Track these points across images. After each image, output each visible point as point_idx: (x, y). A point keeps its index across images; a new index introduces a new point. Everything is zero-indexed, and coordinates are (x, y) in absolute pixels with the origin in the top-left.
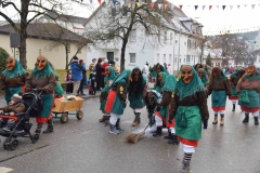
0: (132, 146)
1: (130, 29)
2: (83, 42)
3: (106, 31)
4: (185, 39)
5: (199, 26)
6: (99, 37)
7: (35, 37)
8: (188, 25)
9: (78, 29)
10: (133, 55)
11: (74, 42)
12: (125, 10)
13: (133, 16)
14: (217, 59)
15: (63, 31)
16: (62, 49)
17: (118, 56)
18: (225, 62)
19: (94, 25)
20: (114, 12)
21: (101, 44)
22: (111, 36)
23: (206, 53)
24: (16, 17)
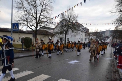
1: (67, 31)
2: (53, 35)
3: (60, 32)
4: (84, 34)
5: (88, 30)
6: (58, 33)
7: (39, 34)
8: (85, 30)
9: (52, 31)
10: (68, 39)
11: (50, 35)
12: (65, 25)
13: (68, 27)
15: (47, 32)
16: (47, 38)
17: (64, 39)
19: (56, 30)
20: (62, 26)
21: (58, 36)
22: (61, 33)
23: (91, 38)
24: (33, 28)
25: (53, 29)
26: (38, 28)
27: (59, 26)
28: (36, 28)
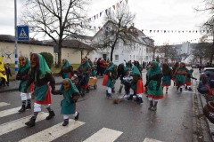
0: (117, 106)
1: (115, 42)
2: (90, 49)
3: (102, 43)
4: (145, 48)
5: (152, 41)
6: (99, 46)
7: (66, 47)
8: (147, 40)
9: (88, 42)
10: (117, 56)
11: (86, 49)
12: (113, 32)
13: (117, 36)
14: (162, 58)
15: (80, 43)
16: (79, 53)
17: (109, 56)
18: (166, 60)
19: (96, 40)
20: (107, 34)
21: (99, 50)
22: (105, 46)
23: (156, 55)
24: (56, 36)
25: (91, 38)
26: (64, 37)
27: (102, 33)
28: (61, 35)
